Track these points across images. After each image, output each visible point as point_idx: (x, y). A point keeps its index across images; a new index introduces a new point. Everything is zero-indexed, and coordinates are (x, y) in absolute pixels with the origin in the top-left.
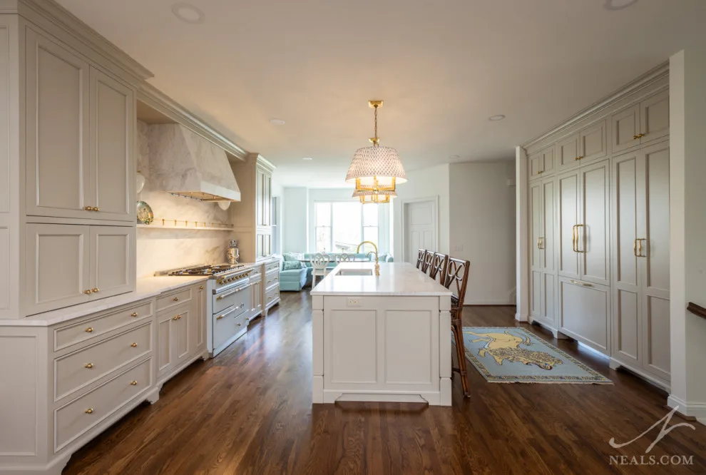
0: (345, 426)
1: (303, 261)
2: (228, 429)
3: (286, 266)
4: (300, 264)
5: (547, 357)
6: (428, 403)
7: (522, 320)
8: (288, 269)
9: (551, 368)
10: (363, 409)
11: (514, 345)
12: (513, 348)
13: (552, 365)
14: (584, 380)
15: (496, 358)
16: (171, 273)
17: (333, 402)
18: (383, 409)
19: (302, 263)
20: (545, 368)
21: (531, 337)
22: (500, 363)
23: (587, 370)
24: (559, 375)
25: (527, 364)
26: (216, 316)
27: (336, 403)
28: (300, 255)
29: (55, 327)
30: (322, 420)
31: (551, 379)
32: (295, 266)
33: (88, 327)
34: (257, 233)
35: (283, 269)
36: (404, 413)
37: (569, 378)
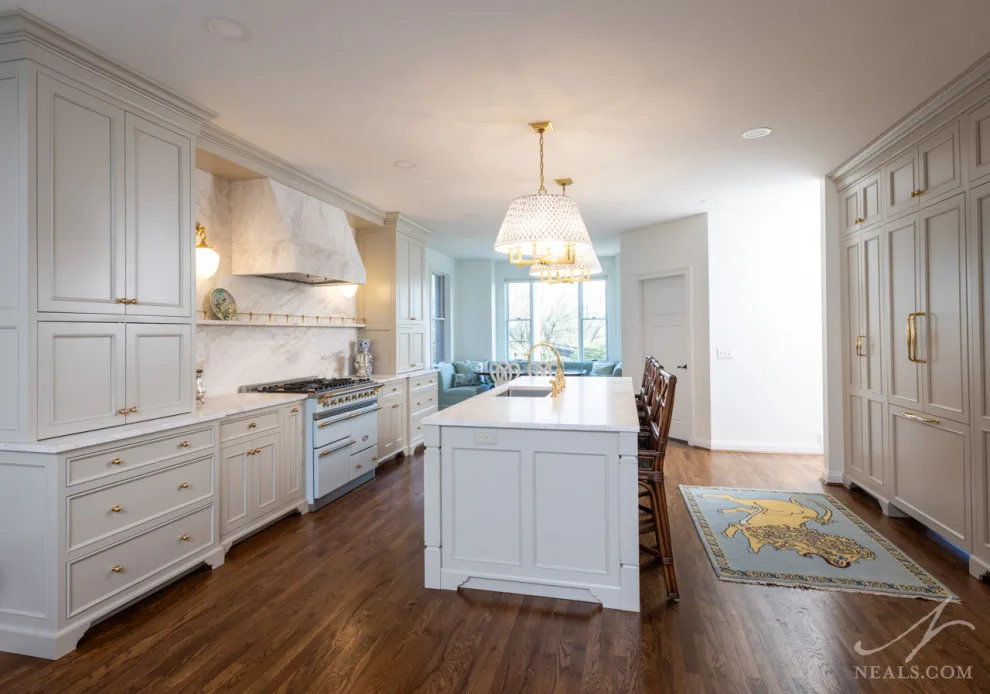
0: (459, 624)
1: (483, 374)
2: (296, 612)
3: (457, 381)
4: (479, 379)
5: (850, 546)
6: (601, 605)
7: (833, 481)
8: (459, 385)
9: (848, 564)
10: (497, 602)
11: (795, 523)
12: (791, 527)
13: (850, 560)
14: (902, 591)
15: (753, 541)
16: (261, 389)
17: (456, 589)
18: (526, 606)
19: (482, 377)
20: (837, 565)
21: (835, 511)
22: (756, 550)
23: (918, 574)
24: (858, 578)
25: (805, 555)
26: (318, 452)
27: (460, 591)
28: (481, 364)
29: (69, 455)
30: (428, 614)
31: (840, 583)
32: (470, 381)
33: (114, 458)
34: (399, 331)
35: (452, 386)
36: (558, 615)
37: (875, 584)
